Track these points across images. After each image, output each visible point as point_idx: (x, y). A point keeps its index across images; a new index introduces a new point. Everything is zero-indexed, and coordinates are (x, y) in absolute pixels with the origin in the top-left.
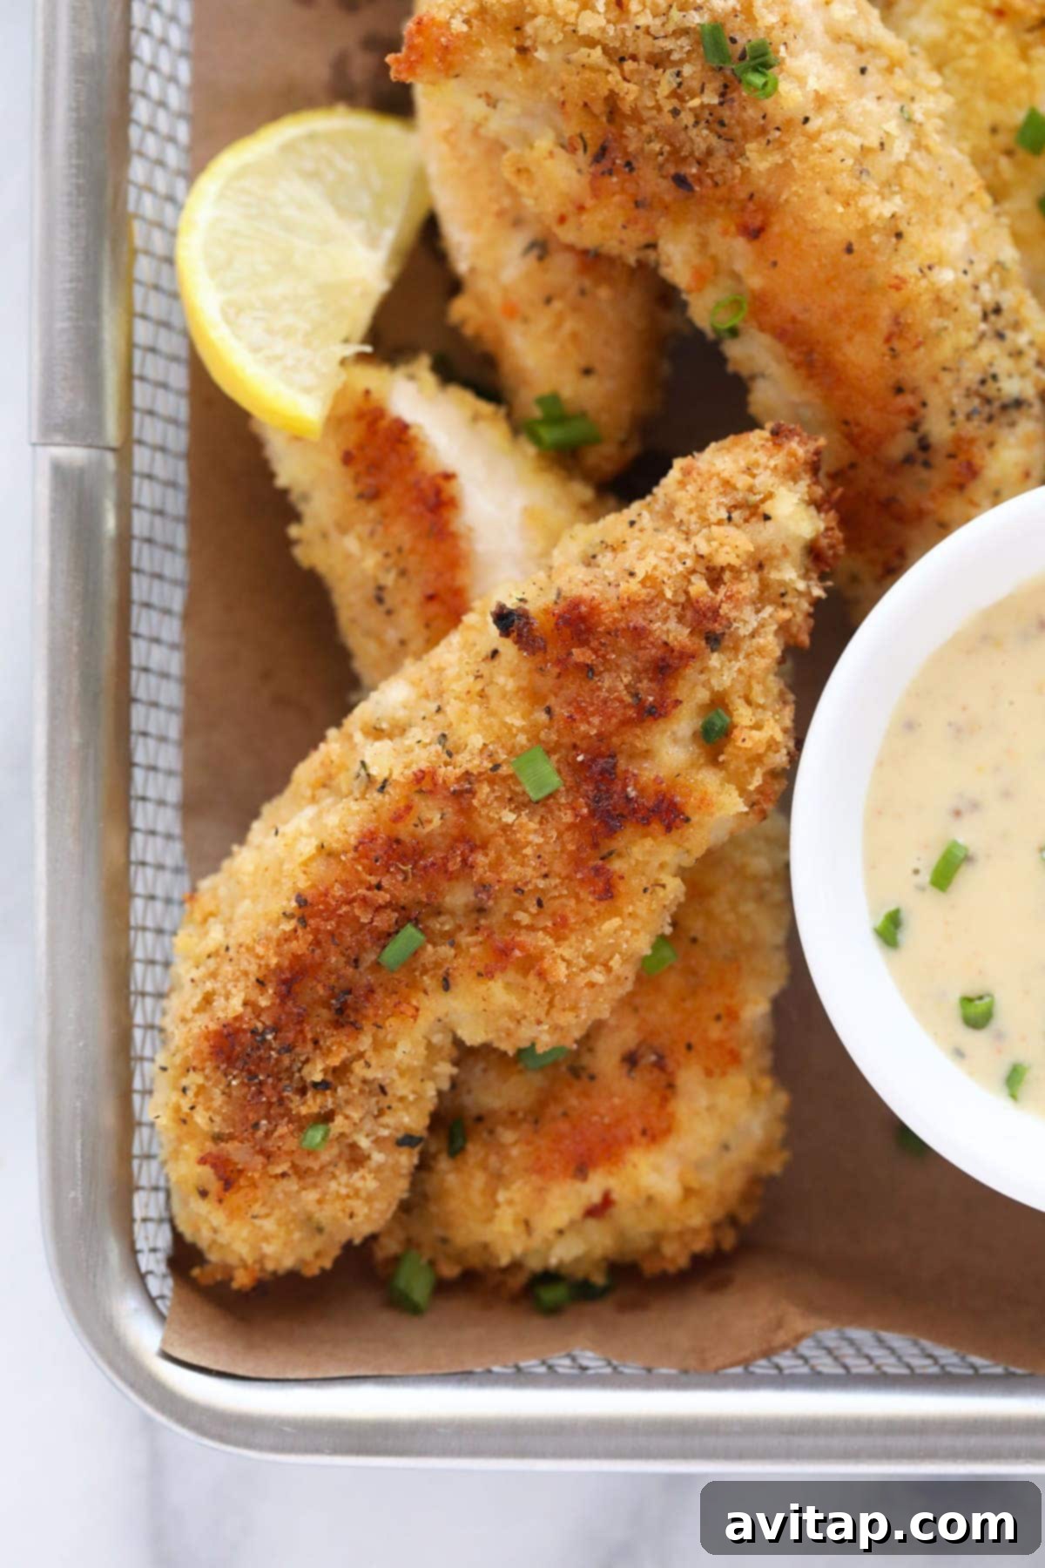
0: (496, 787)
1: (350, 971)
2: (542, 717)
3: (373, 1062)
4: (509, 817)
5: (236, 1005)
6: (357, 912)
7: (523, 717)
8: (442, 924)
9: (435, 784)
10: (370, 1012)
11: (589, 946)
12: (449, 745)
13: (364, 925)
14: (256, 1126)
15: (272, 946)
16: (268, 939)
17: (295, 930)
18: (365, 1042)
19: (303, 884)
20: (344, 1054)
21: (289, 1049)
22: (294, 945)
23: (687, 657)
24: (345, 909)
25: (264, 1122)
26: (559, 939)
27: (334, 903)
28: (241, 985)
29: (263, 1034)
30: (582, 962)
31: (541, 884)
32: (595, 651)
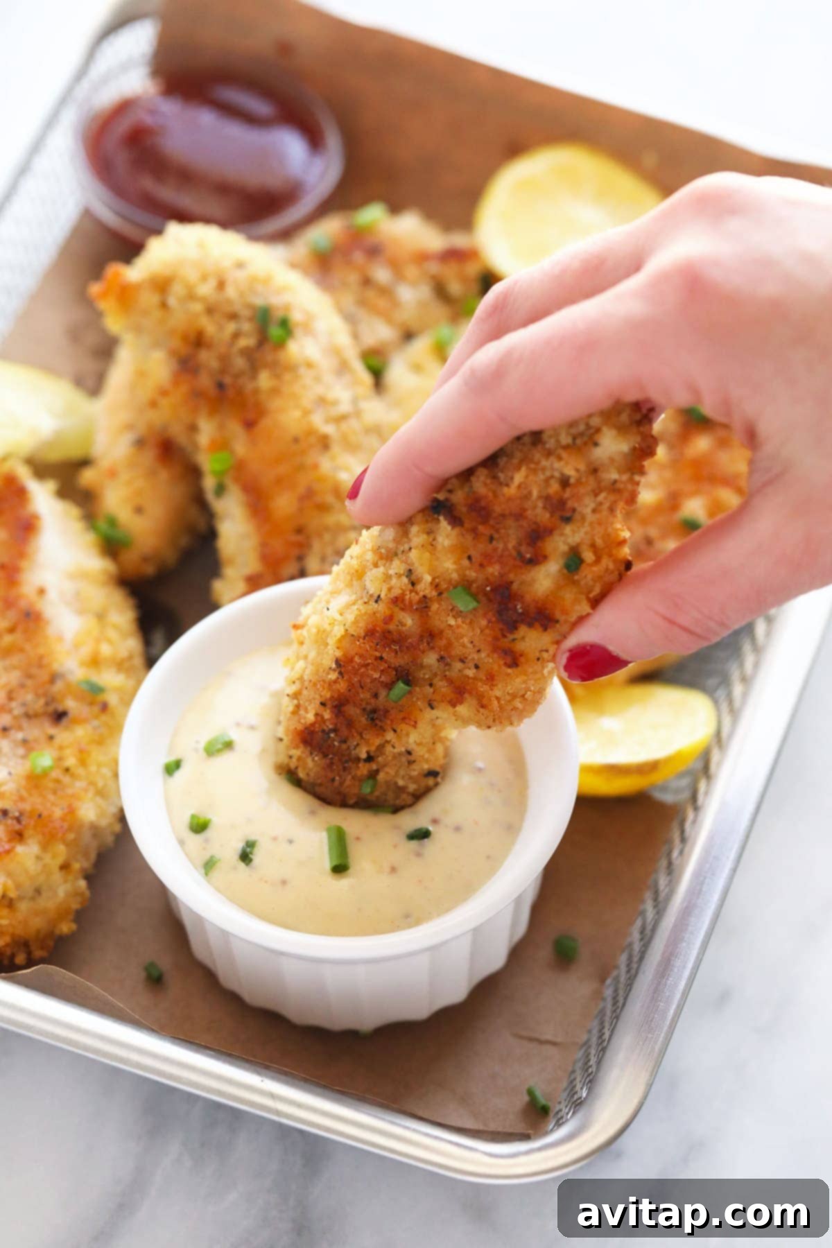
0: (443, 603)
1: (373, 701)
2: (466, 562)
3: (396, 745)
4: (452, 622)
5: (310, 717)
6: (371, 672)
7: (455, 563)
8: (424, 674)
9: (405, 605)
10: (389, 722)
11: (509, 689)
12: (413, 578)
13: (376, 679)
14: (333, 780)
15: (326, 686)
16: (324, 681)
17: (338, 678)
18: (390, 736)
19: (339, 654)
20: (378, 742)
21: (344, 741)
22: (338, 686)
23: (550, 531)
24: (363, 670)
25: (337, 778)
26: (492, 686)
27: (356, 666)
28: (313, 705)
29: (328, 734)
30: (508, 698)
31: (476, 656)
32: (493, 527)
